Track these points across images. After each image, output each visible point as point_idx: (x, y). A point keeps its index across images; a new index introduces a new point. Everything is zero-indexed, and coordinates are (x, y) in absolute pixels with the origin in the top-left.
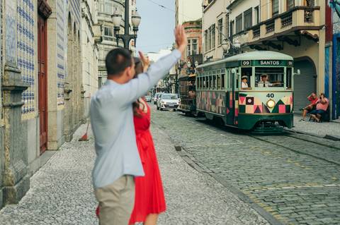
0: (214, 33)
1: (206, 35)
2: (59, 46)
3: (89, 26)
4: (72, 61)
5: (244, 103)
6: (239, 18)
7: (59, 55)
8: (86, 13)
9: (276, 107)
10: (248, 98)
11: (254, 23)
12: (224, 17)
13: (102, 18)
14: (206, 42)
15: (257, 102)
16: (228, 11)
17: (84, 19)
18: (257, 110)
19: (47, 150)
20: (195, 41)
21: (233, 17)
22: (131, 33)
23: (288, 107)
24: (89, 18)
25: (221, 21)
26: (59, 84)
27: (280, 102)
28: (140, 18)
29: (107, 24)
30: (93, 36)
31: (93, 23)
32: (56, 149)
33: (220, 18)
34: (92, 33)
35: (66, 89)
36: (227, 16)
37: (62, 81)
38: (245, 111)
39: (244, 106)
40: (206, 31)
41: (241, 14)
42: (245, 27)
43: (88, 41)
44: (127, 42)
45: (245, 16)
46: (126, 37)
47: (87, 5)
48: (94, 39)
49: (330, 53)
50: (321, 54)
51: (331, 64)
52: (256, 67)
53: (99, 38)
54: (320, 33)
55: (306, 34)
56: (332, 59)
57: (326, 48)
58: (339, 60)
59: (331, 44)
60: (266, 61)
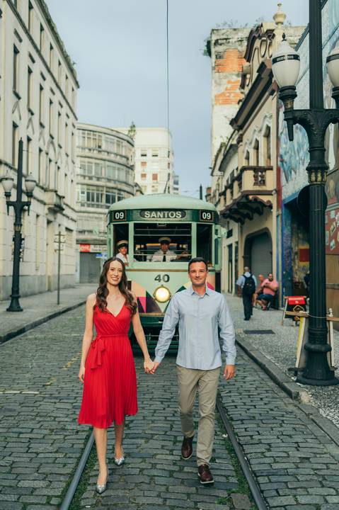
30: (44, 204)
48: (47, 207)
49: (280, 224)
50: (275, 224)
51: (280, 237)
52: (135, 224)
53: (52, 206)
54: (273, 199)
55: (256, 200)
56: (282, 231)
57: (277, 216)
58: (287, 232)
59: (280, 212)
60: (156, 210)
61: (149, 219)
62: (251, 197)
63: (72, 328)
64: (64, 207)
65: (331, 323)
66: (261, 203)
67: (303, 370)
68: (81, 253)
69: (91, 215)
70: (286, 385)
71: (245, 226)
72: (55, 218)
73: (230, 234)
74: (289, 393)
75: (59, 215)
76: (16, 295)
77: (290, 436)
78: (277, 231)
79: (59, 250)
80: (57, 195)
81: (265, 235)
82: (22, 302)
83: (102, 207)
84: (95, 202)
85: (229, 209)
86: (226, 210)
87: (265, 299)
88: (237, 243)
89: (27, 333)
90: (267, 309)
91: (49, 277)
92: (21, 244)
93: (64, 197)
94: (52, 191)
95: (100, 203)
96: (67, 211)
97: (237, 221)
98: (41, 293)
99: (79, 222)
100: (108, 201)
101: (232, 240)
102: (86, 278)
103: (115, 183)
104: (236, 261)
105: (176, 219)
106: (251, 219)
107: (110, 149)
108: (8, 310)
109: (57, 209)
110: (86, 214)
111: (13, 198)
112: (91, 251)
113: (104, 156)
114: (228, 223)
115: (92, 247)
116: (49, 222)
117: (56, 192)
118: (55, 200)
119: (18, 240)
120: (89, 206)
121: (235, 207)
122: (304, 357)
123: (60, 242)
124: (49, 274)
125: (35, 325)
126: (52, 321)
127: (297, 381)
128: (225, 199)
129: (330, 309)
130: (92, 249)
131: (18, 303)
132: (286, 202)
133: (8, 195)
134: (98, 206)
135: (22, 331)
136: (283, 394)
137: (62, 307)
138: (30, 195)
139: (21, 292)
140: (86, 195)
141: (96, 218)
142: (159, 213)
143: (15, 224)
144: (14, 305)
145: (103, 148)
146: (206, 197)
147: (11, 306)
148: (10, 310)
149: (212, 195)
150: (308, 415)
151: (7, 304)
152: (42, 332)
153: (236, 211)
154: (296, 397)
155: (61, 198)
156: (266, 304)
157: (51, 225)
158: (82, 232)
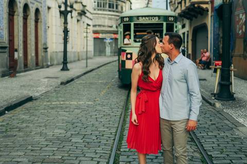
5: (125, 59)
10: (127, 54)
38: (125, 67)
39: (125, 61)
48: (77, 12)
49: (213, 21)
50: (209, 21)
51: (212, 28)
52: (134, 24)
53: (80, 12)
54: (209, 6)
55: (199, 7)
56: (214, 24)
57: (211, 16)
58: (216, 25)
59: (213, 14)
60: (145, 16)
61: (141, 21)
62: (196, 5)
63: (98, 78)
64: (86, 11)
65: (233, 72)
66: (202, 9)
67: (218, 94)
68: (94, 38)
69: (100, 16)
70: (209, 101)
71: (192, 22)
72: (81, 18)
73: (183, 26)
74: (210, 104)
75: (83, 17)
76: (65, 62)
77: (208, 118)
78: (211, 25)
79: (87, 37)
80: (83, 5)
81: (204, 27)
82: (69, 66)
83: (106, 10)
84: (102, 8)
85: (183, 12)
86: (181, 12)
87: (203, 63)
88: (188, 32)
89: (75, 80)
90: (204, 69)
91: (78, 53)
92: (67, 34)
93: (86, 6)
94: (79, 2)
95: (105, 8)
96: (88, 14)
97: (188, 19)
98: (74, 61)
99: (93, 20)
100: (110, 7)
101: (185, 30)
102: (98, 53)
104: (187, 42)
105: (155, 21)
106: (196, 17)
108: (62, 70)
109: (82, 13)
110: (97, 15)
111: (63, 9)
112: (100, 37)
114: (183, 20)
115: (101, 35)
116: (78, 21)
117: (82, 3)
118: (81, 8)
119: (66, 31)
120: (98, 10)
121: (187, 11)
122: (218, 88)
123: (87, 33)
124: (79, 51)
125: (78, 77)
126: (86, 75)
127: (215, 99)
128: (181, 6)
129: (232, 65)
130: (101, 36)
131: (67, 66)
132: (217, 8)
133: (60, 7)
134: (104, 10)
135: (72, 80)
136: (208, 104)
137: (89, 69)
138: (71, 7)
139: (68, 60)
140: (96, 3)
141: (103, 17)
142: (146, 18)
143: (64, 23)
144: (65, 67)
146: (169, 3)
147: (63, 68)
148: (63, 70)
149: (173, 3)
150: (218, 112)
151: (61, 67)
152: (83, 80)
153: (187, 13)
154: (214, 105)
155: (84, 6)
156: (204, 67)
157: (79, 22)
158: (94, 26)
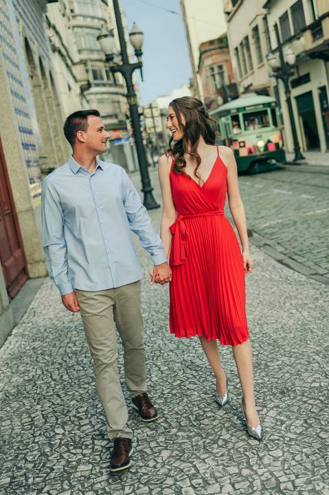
0: (248, 49)
1: (237, 54)
2: (16, 94)
3: (67, 65)
4: (46, 121)
5: (238, 147)
6: (284, 18)
7: (18, 111)
8: (58, 44)
9: (266, 147)
10: (240, 143)
11: (309, 21)
12: (260, 22)
13: (84, 56)
14: (239, 65)
15: (249, 145)
16: (265, 11)
17: (57, 54)
18: (250, 151)
19: (29, 278)
20: (220, 67)
21: (274, 18)
22: (133, 60)
23: (277, 145)
24: (63, 51)
25: (256, 29)
26: (28, 162)
27: (269, 141)
28: (141, 33)
29: (94, 63)
30: (76, 81)
31: (72, 61)
32: (45, 273)
33: (254, 25)
34: (74, 77)
35: (44, 167)
36: (265, 19)
37: (33, 155)
38: (238, 155)
39: (238, 150)
40: (237, 49)
41: (286, 12)
42: (295, 30)
43: (70, 89)
44: (128, 77)
45: (292, 13)
46: (126, 68)
47: (57, 33)
48: (78, 85)
94: (80, 63)
103: (99, 54)
107: (85, 12)
109: (87, 86)
113: (80, 21)
118: (85, 74)
145: (77, 11)
